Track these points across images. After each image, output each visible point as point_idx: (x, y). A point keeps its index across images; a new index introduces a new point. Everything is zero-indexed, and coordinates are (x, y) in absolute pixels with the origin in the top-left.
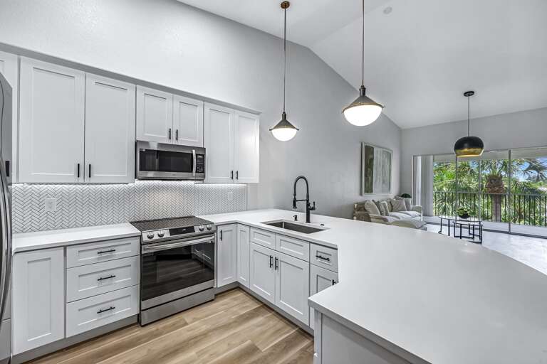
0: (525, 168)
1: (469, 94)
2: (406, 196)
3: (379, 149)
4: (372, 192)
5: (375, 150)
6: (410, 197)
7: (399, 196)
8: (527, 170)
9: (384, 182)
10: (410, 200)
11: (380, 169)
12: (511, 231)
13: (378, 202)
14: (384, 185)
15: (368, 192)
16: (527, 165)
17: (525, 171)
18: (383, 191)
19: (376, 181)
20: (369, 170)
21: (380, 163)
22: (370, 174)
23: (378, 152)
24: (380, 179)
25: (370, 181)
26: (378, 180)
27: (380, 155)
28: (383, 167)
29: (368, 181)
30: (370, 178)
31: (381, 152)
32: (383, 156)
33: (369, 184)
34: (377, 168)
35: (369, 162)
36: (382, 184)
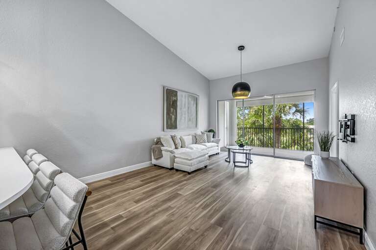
0: (294, 111)
1: (241, 48)
2: (211, 131)
3: (184, 94)
4: (176, 127)
5: (179, 94)
8: (294, 112)
9: (190, 120)
11: (185, 110)
14: (190, 123)
15: (170, 128)
16: (294, 109)
17: (294, 114)
18: (189, 127)
19: (181, 119)
20: (172, 109)
21: (185, 105)
22: (173, 113)
23: (184, 96)
24: (185, 118)
25: (173, 119)
26: (183, 118)
27: (185, 98)
28: (188, 108)
29: (171, 119)
30: (173, 116)
31: (187, 96)
32: (188, 99)
33: (173, 122)
34: (181, 109)
35: (171, 103)
36: (188, 121)
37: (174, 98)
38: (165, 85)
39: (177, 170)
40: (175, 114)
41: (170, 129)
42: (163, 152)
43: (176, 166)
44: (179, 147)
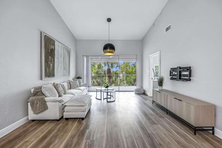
1: (109, 20)
2: (79, 78)
4: (53, 76)
5: (56, 43)
6: (81, 78)
7: (75, 78)
9: (64, 69)
10: (81, 80)
11: (61, 59)
12: (120, 90)
13: (57, 84)
14: (65, 71)
18: (64, 75)
19: (58, 67)
20: (50, 57)
21: (61, 55)
22: (51, 61)
23: (60, 47)
24: (61, 66)
25: (51, 68)
26: (60, 67)
27: (61, 49)
28: (64, 58)
29: (49, 67)
30: (51, 64)
31: (62, 47)
32: (63, 51)
33: (51, 70)
34: (58, 58)
35: (50, 51)
36: (63, 70)
37: (52, 47)
38: (43, 30)
39: (67, 119)
40: (53, 62)
41: (49, 77)
42: (47, 103)
43: (66, 115)
44: (63, 95)
